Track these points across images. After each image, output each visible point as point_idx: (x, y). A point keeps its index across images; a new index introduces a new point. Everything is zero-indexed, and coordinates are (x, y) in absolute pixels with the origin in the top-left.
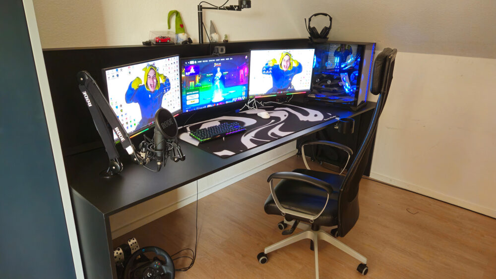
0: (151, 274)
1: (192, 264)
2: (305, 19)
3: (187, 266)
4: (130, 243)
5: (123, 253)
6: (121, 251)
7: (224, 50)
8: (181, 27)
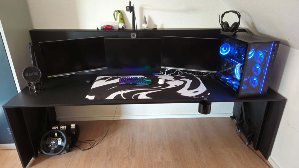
0: (55, 142)
1: (88, 149)
2: (219, 15)
3: (85, 149)
4: (72, 125)
5: (65, 129)
6: (65, 127)
7: (136, 35)
8: (122, 19)
